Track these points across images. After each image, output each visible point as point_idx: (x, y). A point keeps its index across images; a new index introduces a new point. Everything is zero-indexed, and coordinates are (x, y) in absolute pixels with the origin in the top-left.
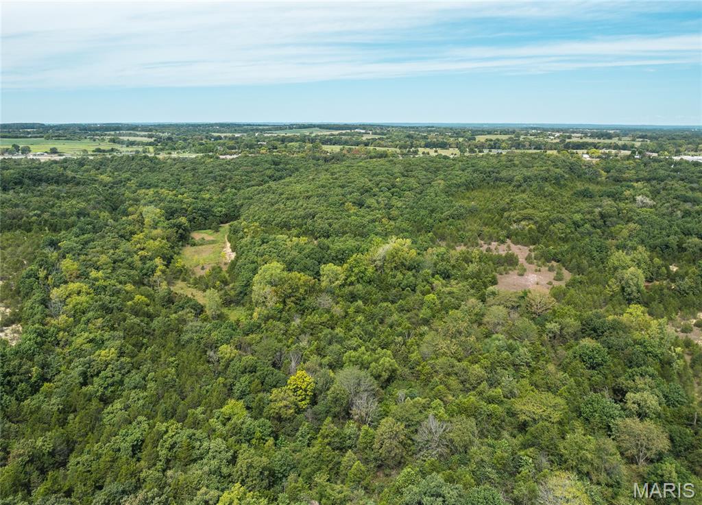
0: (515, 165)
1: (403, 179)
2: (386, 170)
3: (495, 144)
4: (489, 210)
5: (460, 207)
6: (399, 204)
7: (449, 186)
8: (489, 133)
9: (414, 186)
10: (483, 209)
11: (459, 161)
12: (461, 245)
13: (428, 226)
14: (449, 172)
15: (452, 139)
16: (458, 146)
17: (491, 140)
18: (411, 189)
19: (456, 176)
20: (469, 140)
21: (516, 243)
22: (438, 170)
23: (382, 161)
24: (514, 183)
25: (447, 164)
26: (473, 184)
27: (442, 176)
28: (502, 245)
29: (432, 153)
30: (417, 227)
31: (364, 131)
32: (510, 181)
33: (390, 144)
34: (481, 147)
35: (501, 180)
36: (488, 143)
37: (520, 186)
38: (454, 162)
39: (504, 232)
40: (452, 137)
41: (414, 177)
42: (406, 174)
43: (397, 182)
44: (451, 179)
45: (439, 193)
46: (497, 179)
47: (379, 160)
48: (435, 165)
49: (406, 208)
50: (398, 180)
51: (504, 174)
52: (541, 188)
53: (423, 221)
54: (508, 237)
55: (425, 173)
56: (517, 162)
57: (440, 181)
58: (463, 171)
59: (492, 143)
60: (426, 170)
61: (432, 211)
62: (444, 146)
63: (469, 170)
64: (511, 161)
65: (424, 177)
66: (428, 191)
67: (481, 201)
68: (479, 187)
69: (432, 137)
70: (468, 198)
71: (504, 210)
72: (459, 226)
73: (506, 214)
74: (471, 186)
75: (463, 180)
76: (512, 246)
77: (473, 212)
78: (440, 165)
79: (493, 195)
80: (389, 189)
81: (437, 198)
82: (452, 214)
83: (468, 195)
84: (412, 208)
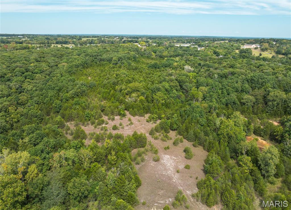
0: (108, 51)
1: (36, 63)
2: (25, 58)
3: (92, 41)
4: (105, 85)
5: (82, 84)
6: (30, 87)
7: (71, 67)
8: (88, 37)
9: (45, 69)
10: (99, 84)
11: (75, 50)
12: (88, 124)
13: (56, 107)
14: (70, 57)
15: (70, 40)
16: (74, 43)
17: (89, 40)
18: (42, 72)
19: (75, 59)
20: (79, 40)
21: (134, 115)
22: (62, 56)
23: (23, 51)
24: (113, 62)
25: (68, 52)
26: (86, 64)
27: (65, 60)
28: (124, 119)
29: (59, 46)
30: (46, 109)
31: (22, 37)
32: (110, 60)
33: (35, 42)
34: (85, 43)
35: (103, 60)
36: (88, 41)
37: (117, 64)
38: (72, 51)
39: (123, 106)
40: (70, 39)
41: (44, 61)
42: (39, 59)
43: (31, 67)
44: (71, 62)
45: (64, 74)
46: (101, 60)
47: (21, 51)
48: (60, 53)
49: (36, 90)
50: (32, 65)
51: (105, 56)
52: (130, 64)
53: (51, 102)
54: (126, 109)
55: (53, 58)
56: (109, 49)
57: (64, 64)
58: (79, 55)
59: (90, 41)
60: (55, 56)
61: (59, 90)
62: (66, 43)
63: (83, 55)
64: (105, 49)
65: (53, 61)
66: (55, 72)
67: (95, 77)
68: (91, 65)
69: (59, 39)
70: (86, 75)
71: (115, 84)
72: (84, 104)
73: (118, 87)
74: (86, 65)
75: (80, 62)
76: (132, 118)
77: (92, 87)
78: (64, 53)
79: (102, 71)
80: (23, 73)
81: (63, 78)
82: (76, 92)
83: (85, 72)
84: (41, 90)
